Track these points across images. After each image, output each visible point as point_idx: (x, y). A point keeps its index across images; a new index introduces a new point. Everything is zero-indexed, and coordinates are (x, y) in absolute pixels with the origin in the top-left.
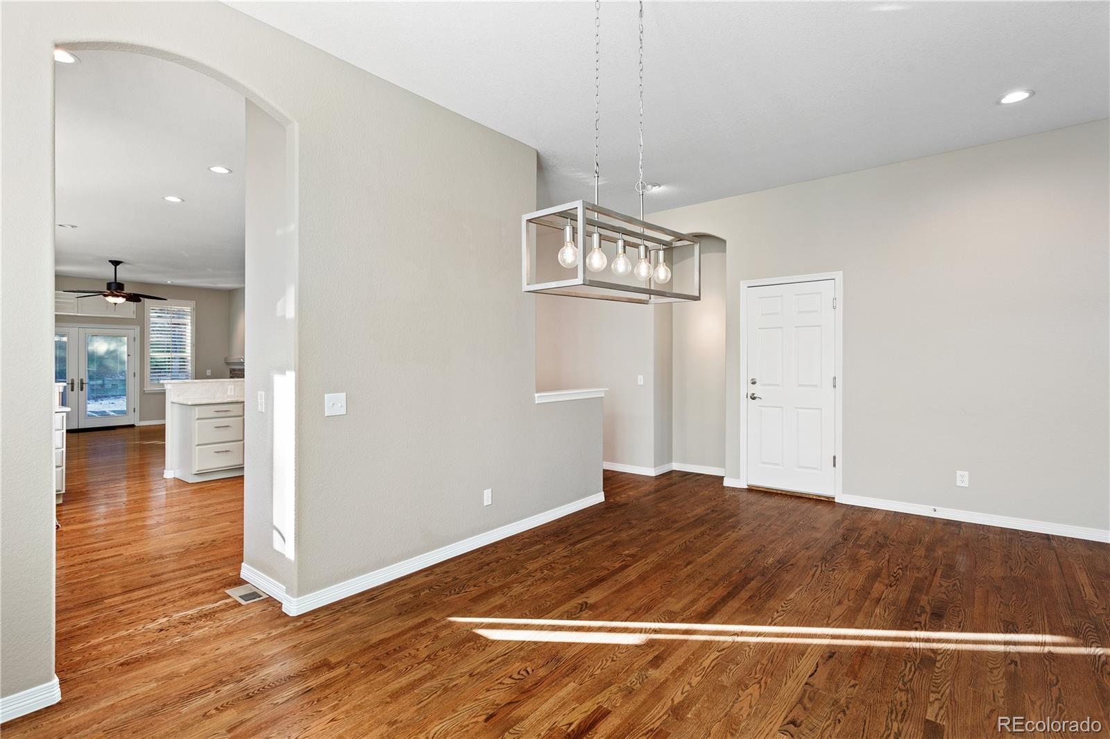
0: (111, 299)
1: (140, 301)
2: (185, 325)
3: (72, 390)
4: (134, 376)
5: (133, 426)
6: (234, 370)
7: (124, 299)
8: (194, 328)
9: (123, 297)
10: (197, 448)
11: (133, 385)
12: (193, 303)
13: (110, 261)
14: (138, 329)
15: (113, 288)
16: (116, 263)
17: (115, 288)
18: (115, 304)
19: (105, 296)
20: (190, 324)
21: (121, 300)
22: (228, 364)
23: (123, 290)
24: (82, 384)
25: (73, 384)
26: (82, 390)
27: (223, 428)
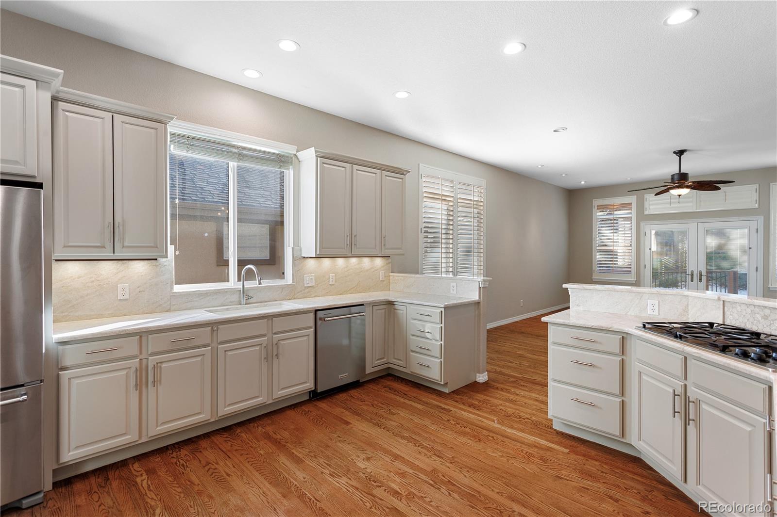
0: (676, 192)
3: (692, 281)
4: (757, 270)
7: (689, 189)
9: (688, 187)
10: (553, 383)
11: (754, 279)
13: (674, 153)
15: (677, 179)
16: (680, 153)
17: (681, 180)
18: (679, 196)
19: (671, 189)
21: (684, 191)
23: (688, 180)
24: (701, 275)
25: (692, 275)
26: (701, 281)
27: (587, 367)
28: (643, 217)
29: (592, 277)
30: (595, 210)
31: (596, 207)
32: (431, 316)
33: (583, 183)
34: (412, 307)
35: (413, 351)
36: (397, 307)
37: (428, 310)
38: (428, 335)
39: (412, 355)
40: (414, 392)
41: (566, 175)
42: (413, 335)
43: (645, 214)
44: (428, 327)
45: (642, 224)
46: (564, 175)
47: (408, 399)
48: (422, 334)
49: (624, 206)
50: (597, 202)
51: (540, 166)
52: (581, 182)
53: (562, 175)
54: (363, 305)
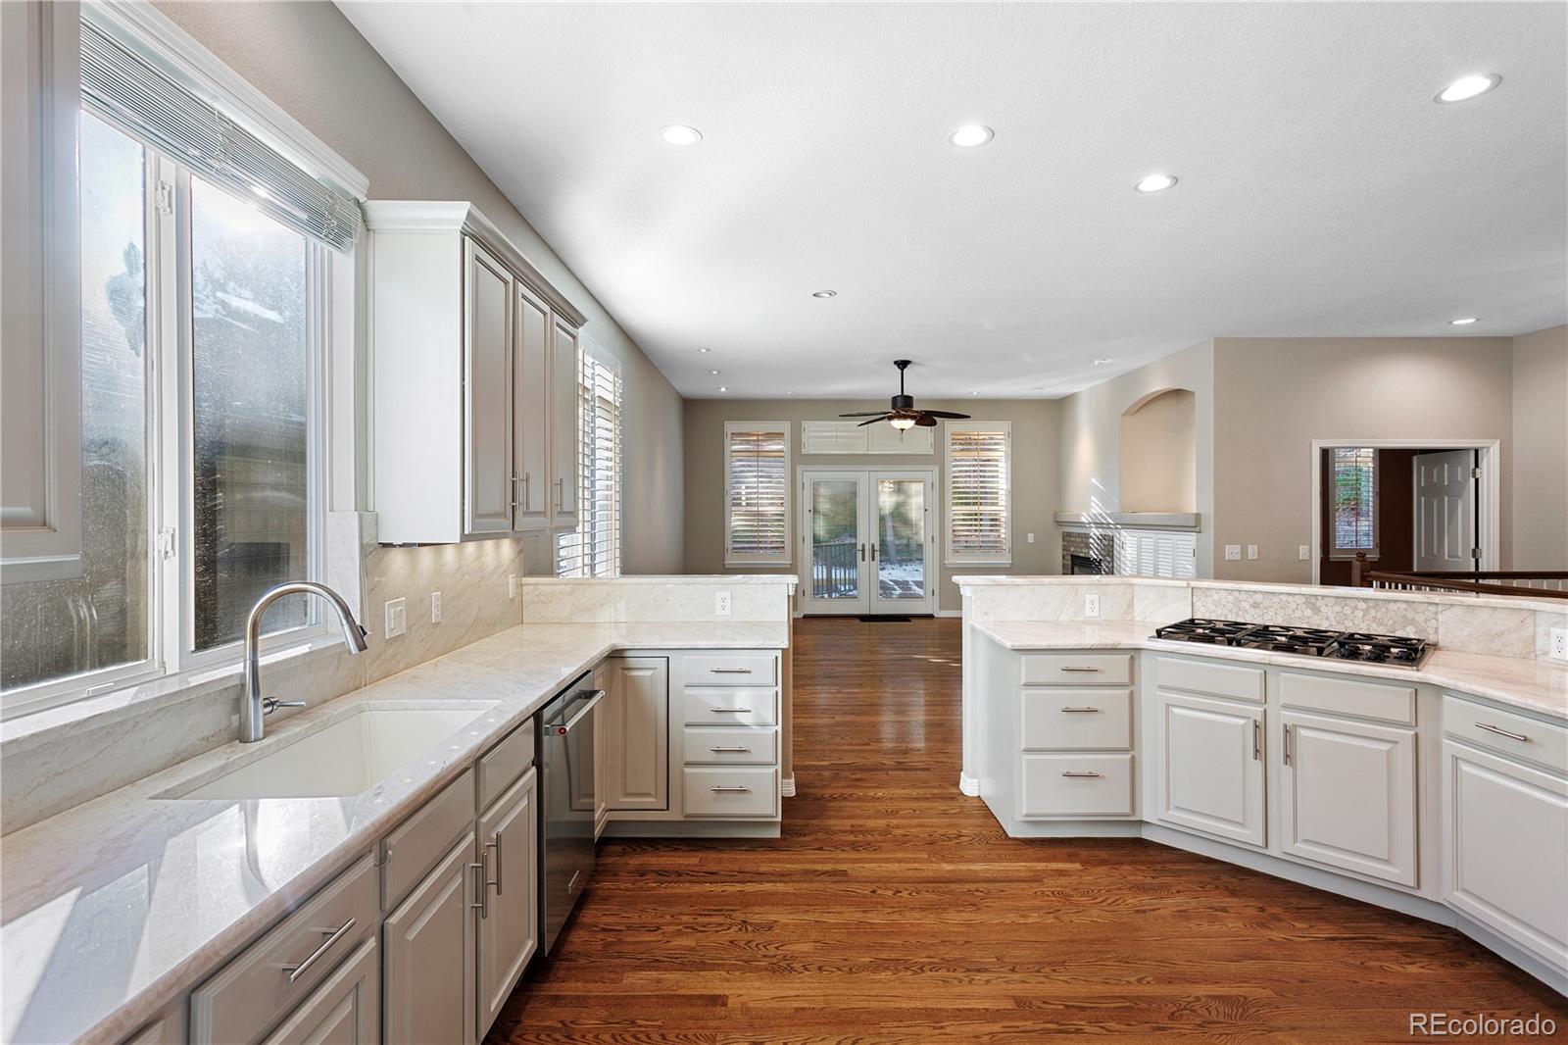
0: (897, 424)
1: (934, 423)
2: (997, 461)
3: (863, 560)
4: (933, 541)
5: (931, 616)
6: (1069, 534)
7: (913, 422)
8: (1010, 466)
9: (912, 418)
10: (1026, 757)
11: (930, 553)
12: (1006, 426)
13: (895, 363)
14: (936, 469)
15: (899, 405)
16: (903, 364)
17: (903, 405)
18: (902, 430)
19: (890, 418)
20: (1003, 459)
21: (909, 424)
22: (1059, 523)
23: (912, 407)
24: (874, 551)
25: (863, 551)
26: (873, 560)
27: (1082, 715)
28: (799, 458)
29: (724, 560)
30: (727, 440)
31: (729, 435)
32: (749, 672)
33: (723, 389)
34: (687, 656)
35: (688, 764)
36: (632, 663)
37: (739, 660)
38: (740, 718)
39: (689, 773)
40: (713, 860)
41: (718, 371)
42: (687, 725)
43: (803, 452)
44: (742, 699)
45: (799, 469)
46: (715, 372)
47: (690, 882)
48: (724, 717)
49: (771, 436)
50: (730, 427)
51: (703, 350)
52: (720, 388)
53: (711, 371)
54: (588, 672)
